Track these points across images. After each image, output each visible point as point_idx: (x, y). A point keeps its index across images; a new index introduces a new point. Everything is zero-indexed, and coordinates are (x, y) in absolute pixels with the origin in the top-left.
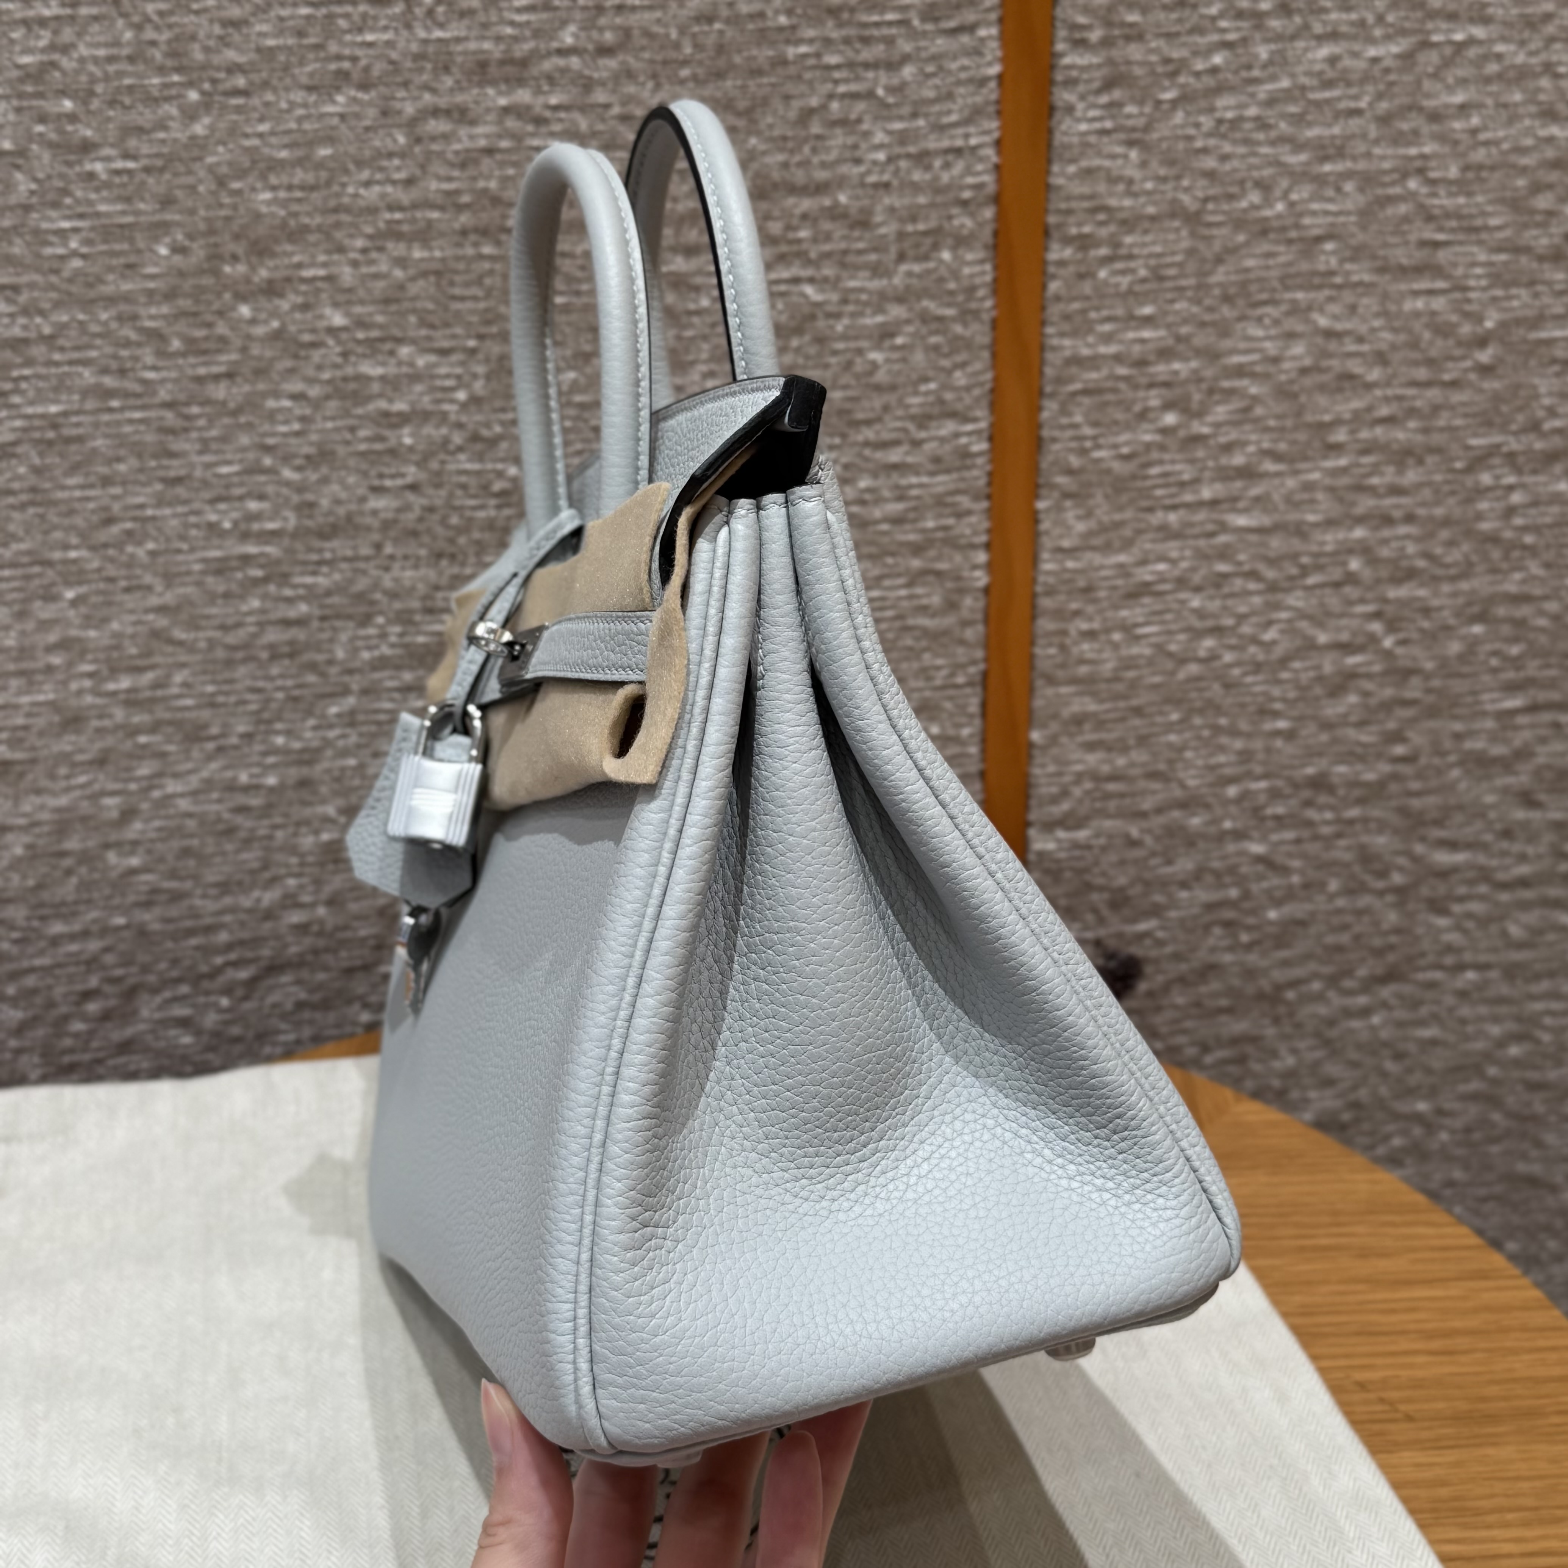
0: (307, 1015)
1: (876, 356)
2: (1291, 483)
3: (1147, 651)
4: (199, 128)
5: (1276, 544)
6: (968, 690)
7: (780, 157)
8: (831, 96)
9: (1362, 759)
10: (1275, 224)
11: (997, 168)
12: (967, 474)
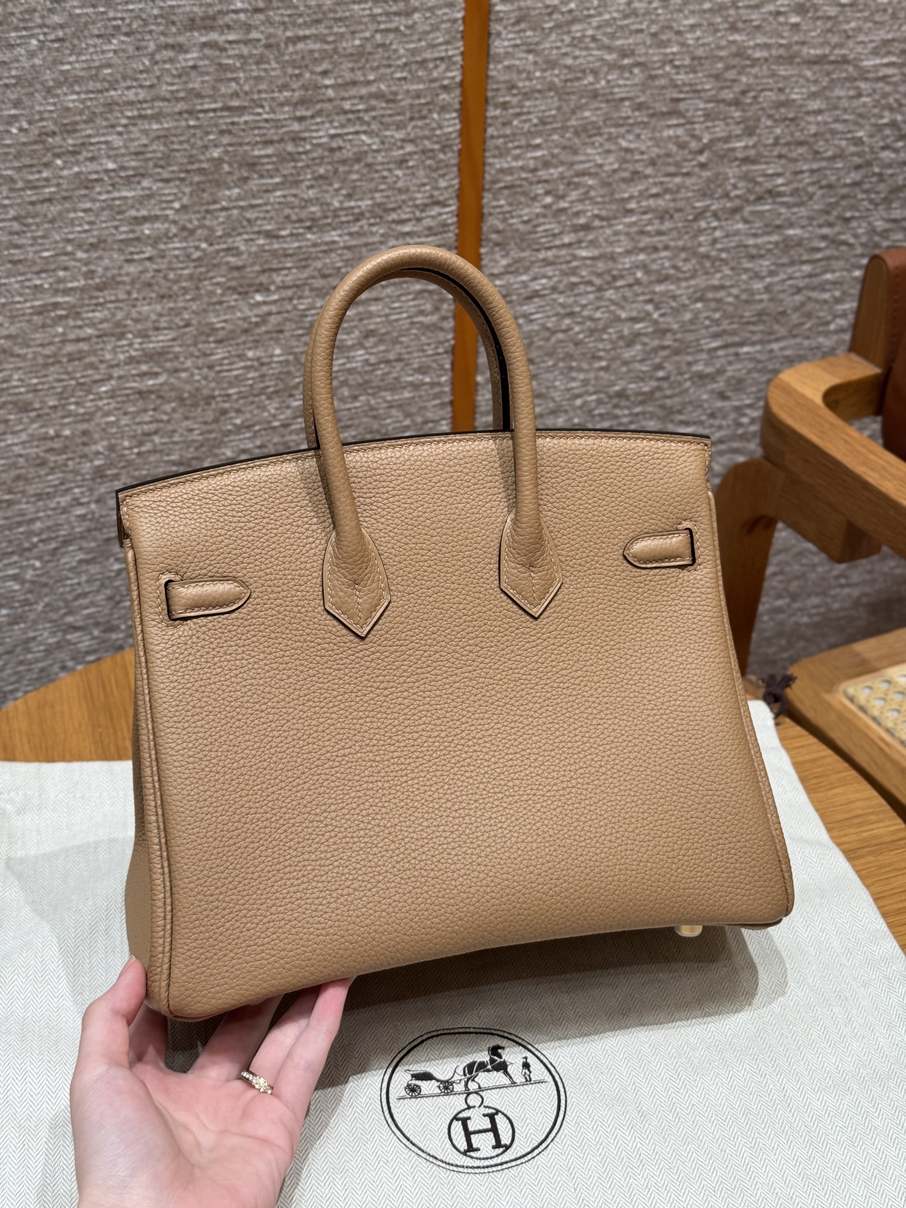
0: (84, 567)
1: (399, 173)
2: (608, 231)
3: (536, 328)
4: (37, 61)
5: (601, 266)
6: (445, 356)
7: (350, 65)
8: (377, 31)
9: (642, 379)
10: (601, 92)
11: (462, 67)
12: (445, 236)
